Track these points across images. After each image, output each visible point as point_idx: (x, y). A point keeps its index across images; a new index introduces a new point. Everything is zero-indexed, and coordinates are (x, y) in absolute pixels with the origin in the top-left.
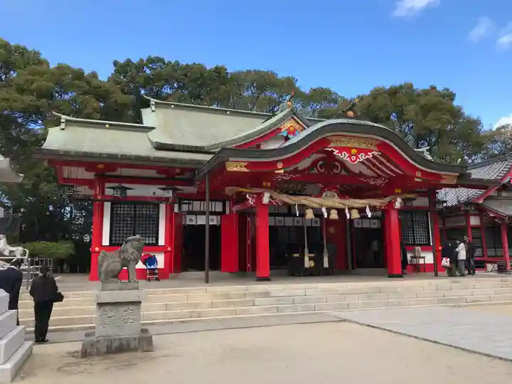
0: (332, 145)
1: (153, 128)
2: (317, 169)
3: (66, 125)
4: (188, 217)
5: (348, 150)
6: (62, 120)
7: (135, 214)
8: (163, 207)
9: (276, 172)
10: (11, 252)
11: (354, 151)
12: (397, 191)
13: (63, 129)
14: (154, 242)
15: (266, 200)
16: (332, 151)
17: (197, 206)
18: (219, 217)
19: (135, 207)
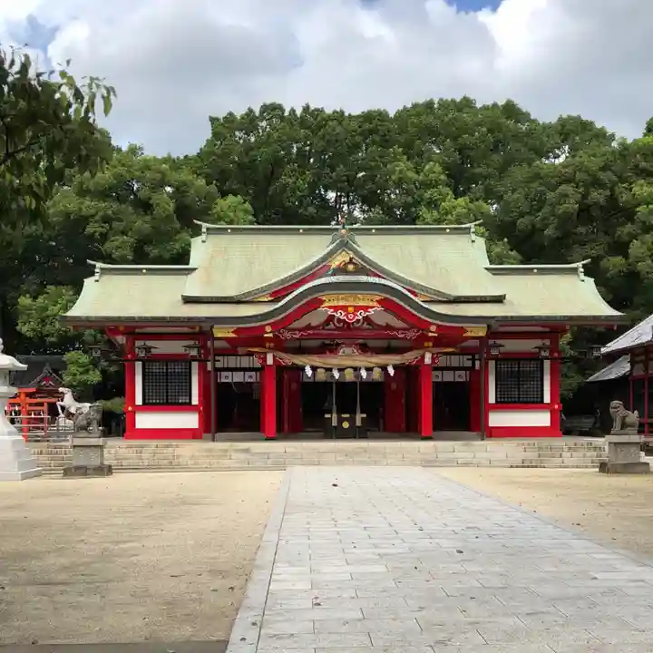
0: (327, 304)
1: (195, 269)
2: (335, 325)
3: (100, 276)
4: (224, 374)
5: (344, 308)
6: (97, 270)
7: (167, 372)
8: (195, 365)
9: (266, 335)
10: (78, 409)
11: (351, 309)
12: (426, 344)
13: (97, 281)
14: (188, 401)
15: (270, 361)
16: (327, 311)
17: (232, 361)
18: (258, 373)
19: (167, 366)
